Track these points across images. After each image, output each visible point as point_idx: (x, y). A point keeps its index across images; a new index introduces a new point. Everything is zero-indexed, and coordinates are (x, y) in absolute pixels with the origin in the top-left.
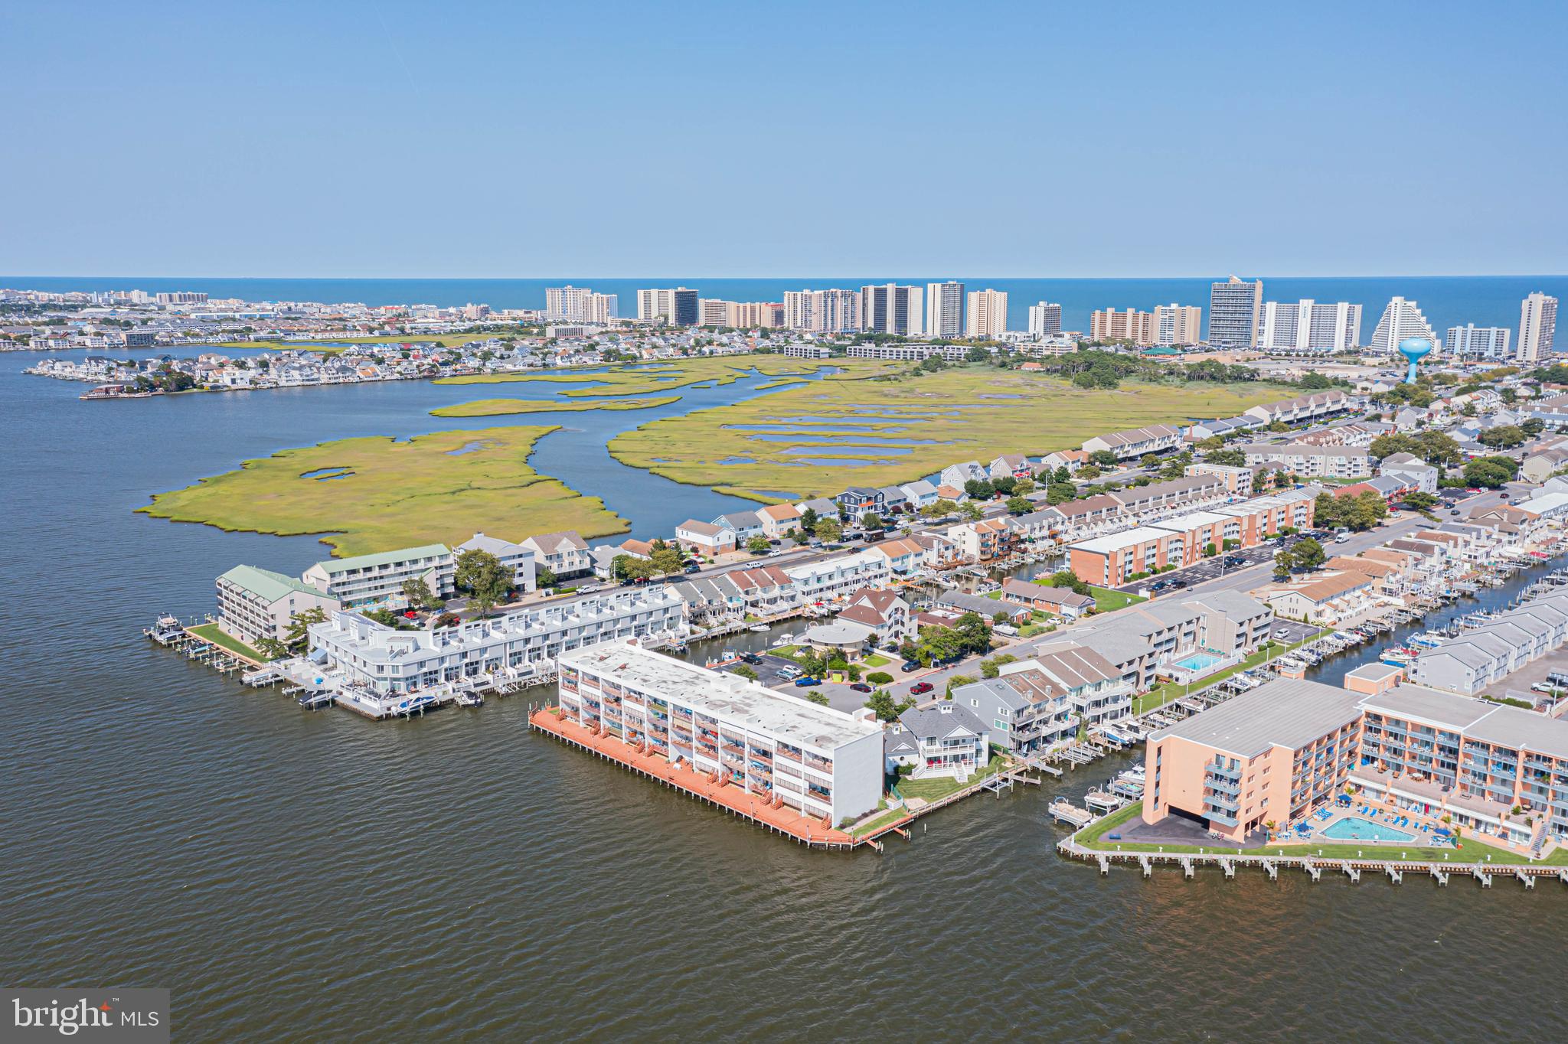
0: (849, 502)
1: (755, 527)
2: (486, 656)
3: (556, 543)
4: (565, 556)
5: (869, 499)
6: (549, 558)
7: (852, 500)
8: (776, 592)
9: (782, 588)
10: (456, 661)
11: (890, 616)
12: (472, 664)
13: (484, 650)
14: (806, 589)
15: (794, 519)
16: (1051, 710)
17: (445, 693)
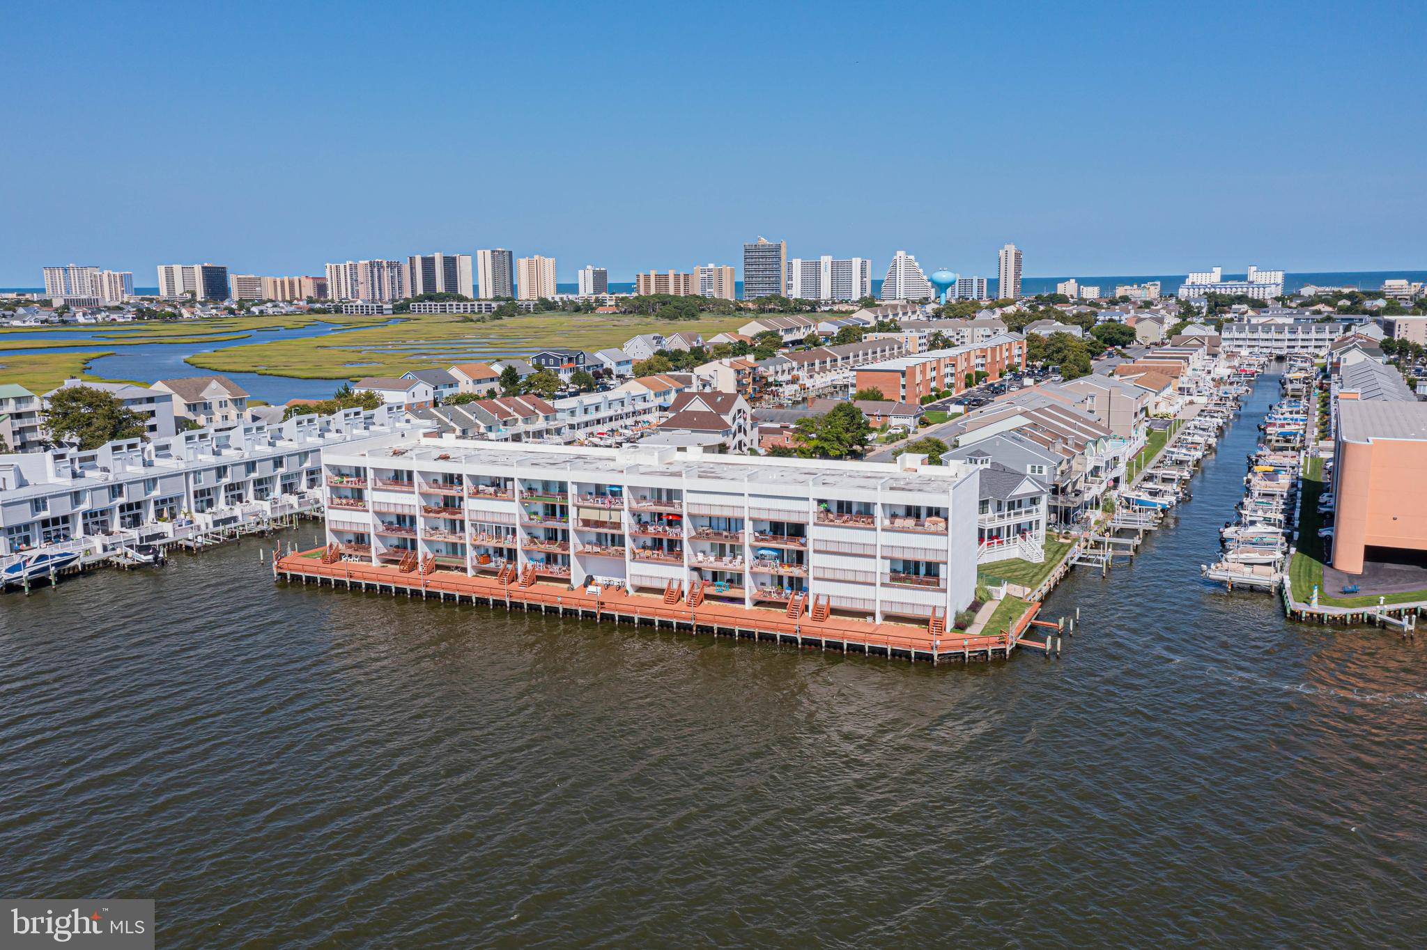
0: (547, 364)
1: (451, 386)
2: (156, 493)
3: (201, 388)
4: (215, 406)
5: (570, 360)
6: (192, 407)
7: (551, 361)
8: (541, 424)
9: (547, 418)
10: (103, 501)
11: (734, 419)
12: (130, 507)
13: (151, 483)
14: (575, 421)
15: (492, 380)
16: (1080, 468)
17: (88, 552)
